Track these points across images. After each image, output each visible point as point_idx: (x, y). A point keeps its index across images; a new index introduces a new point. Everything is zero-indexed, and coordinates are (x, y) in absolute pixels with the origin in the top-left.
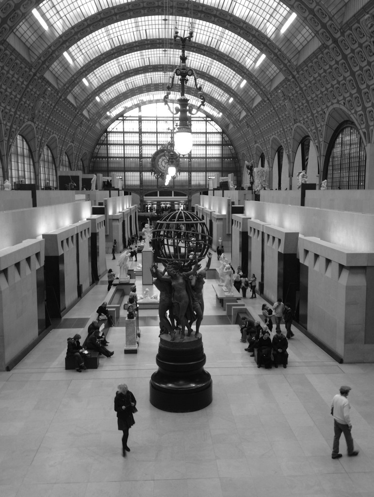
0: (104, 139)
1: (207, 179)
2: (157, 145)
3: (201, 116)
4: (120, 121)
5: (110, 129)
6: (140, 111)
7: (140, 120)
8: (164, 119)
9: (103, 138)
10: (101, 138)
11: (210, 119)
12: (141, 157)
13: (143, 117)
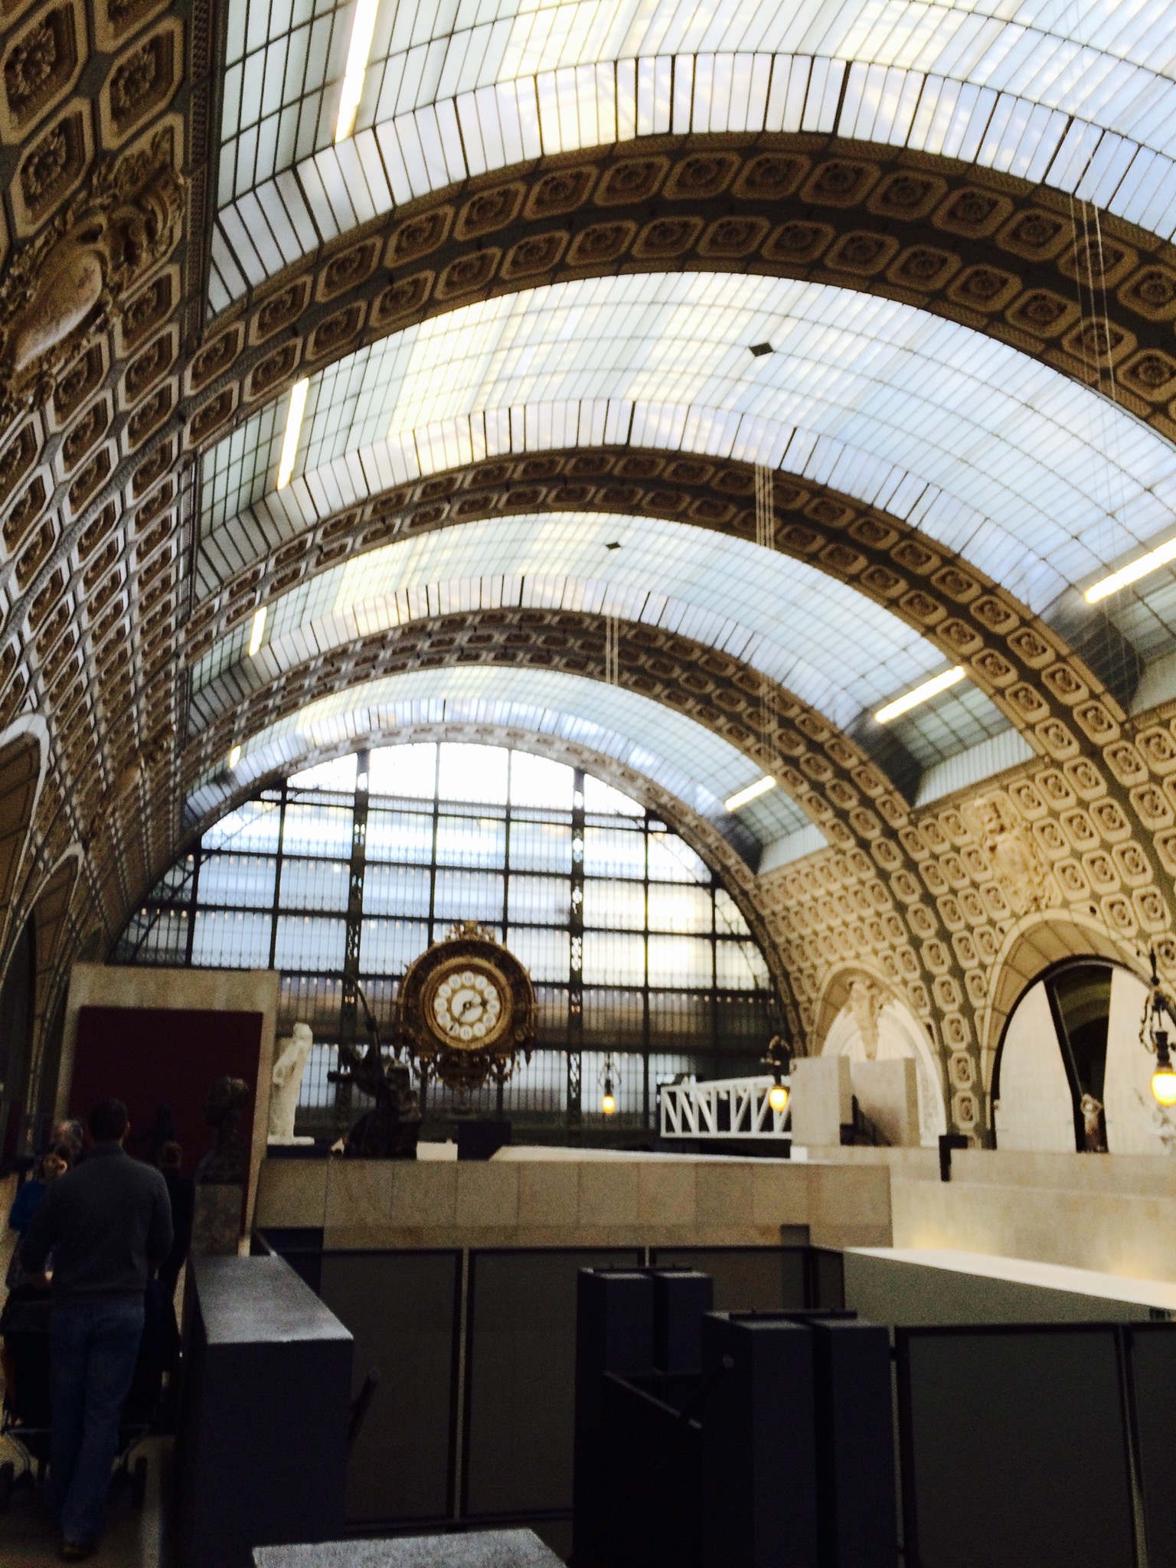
0: (178, 882)
1: (652, 1088)
2: (431, 921)
3: (625, 813)
4: (269, 806)
5: (212, 838)
6: (363, 767)
7: (361, 807)
8: (468, 811)
9: (173, 878)
10: (168, 879)
11: (662, 827)
12: (350, 974)
13: (377, 796)
